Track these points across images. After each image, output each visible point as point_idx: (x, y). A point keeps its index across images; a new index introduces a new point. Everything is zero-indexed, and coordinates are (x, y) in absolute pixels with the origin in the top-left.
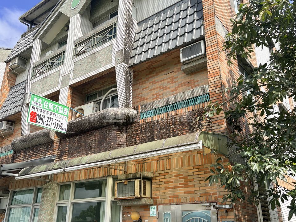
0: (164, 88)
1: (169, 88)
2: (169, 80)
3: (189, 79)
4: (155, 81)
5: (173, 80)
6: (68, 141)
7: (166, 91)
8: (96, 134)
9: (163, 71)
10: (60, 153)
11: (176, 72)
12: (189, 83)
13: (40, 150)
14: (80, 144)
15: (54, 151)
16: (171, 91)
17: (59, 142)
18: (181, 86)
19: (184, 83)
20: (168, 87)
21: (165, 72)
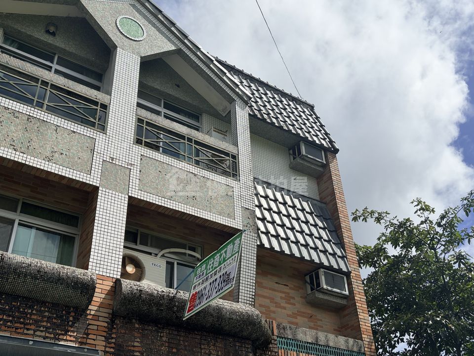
0: (276, 303)
1: (285, 308)
2: (283, 295)
3: (310, 311)
4: (262, 283)
5: (288, 299)
6: (137, 328)
7: (279, 310)
8: (217, 344)
9: (273, 275)
10: (112, 350)
11: (291, 288)
12: (311, 317)
13: (31, 314)
14: (178, 350)
15: (90, 336)
16: (288, 316)
17: (108, 320)
18: (301, 316)
19: (303, 313)
20: (282, 305)
21: (276, 279)
